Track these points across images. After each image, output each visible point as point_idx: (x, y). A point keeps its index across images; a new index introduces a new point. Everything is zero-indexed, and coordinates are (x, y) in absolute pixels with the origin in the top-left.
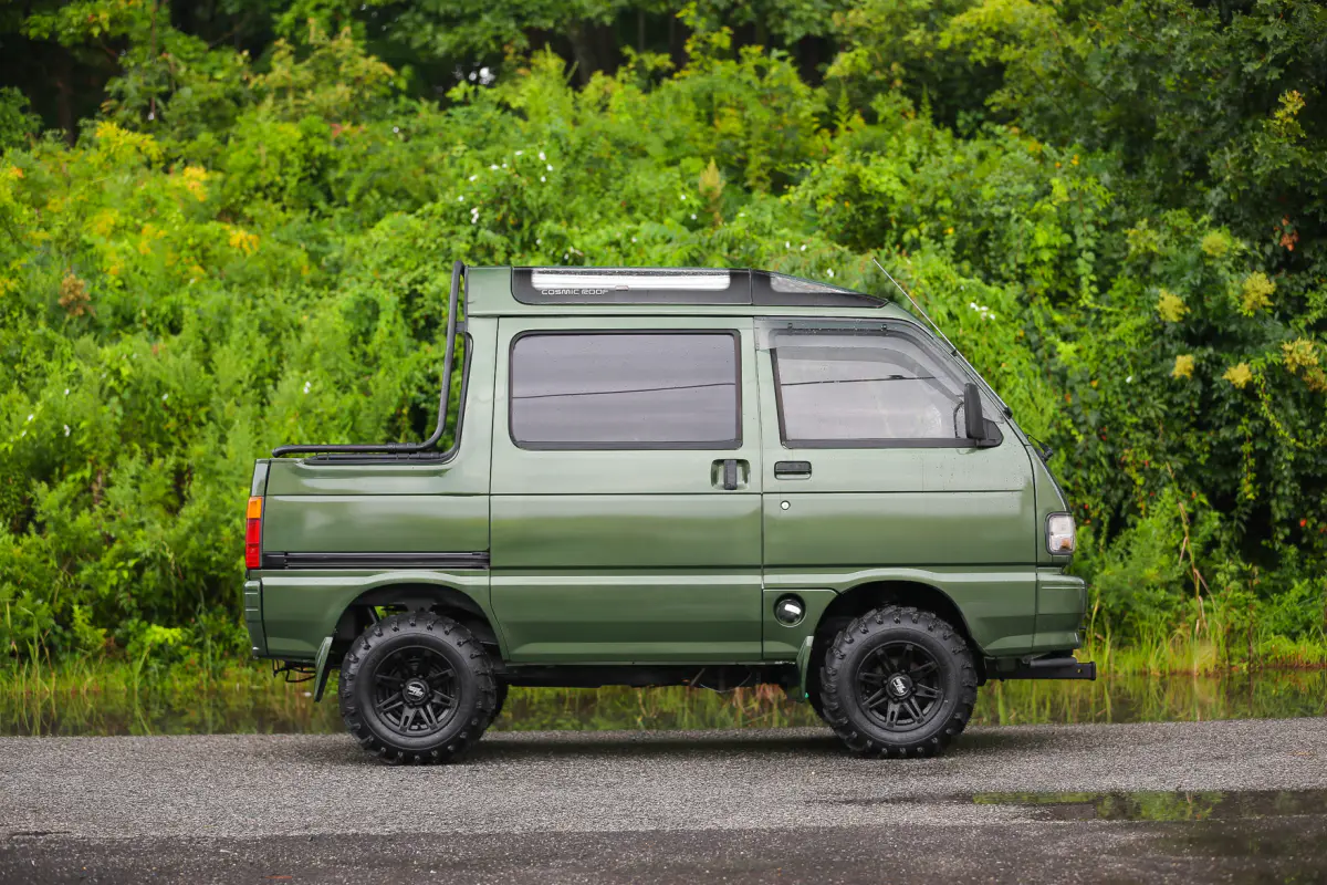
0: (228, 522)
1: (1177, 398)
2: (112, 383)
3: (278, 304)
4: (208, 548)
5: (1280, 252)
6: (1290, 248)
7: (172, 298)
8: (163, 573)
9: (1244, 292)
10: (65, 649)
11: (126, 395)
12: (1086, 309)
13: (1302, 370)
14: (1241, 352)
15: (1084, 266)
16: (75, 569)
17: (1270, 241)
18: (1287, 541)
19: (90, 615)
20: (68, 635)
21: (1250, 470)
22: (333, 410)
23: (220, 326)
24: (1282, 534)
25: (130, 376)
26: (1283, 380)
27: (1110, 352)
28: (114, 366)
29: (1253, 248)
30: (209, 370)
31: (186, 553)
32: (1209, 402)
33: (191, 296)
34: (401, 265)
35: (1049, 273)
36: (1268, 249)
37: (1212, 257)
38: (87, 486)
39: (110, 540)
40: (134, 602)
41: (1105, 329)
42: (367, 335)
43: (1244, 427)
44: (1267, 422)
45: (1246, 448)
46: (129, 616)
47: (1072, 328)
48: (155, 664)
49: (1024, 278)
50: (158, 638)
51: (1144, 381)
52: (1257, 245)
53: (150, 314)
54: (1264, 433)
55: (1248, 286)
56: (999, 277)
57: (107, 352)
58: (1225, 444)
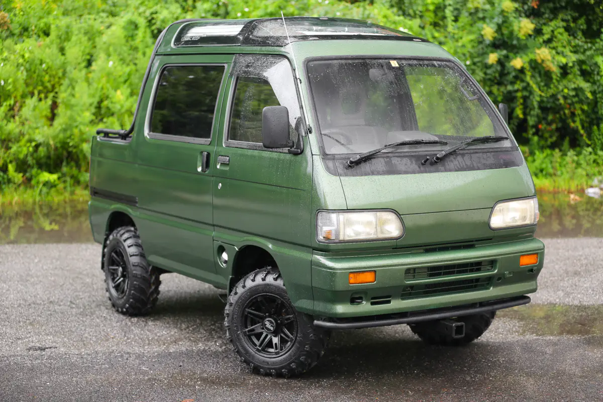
0: (77, 127)
1: (489, 71)
2: (21, 61)
3: (91, 22)
4: (68, 138)
5: (531, 8)
6: (536, 7)
7: (44, 20)
8: (48, 149)
9: (520, 28)
10: (4, 183)
11: (28, 66)
12: (449, 33)
13: (543, 61)
14: (517, 53)
15: (448, 12)
16: (8, 148)
17: (527, 4)
18: (534, 134)
19: (15, 167)
20: (5, 176)
21: (521, 104)
22: (121, 73)
23: (67, 33)
24: (532, 131)
25: (28, 57)
26: (535, 66)
27: (459, 50)
28: (22, 53)
29: (519, 6)
30: (63, 54)
31: (57, 140)
32: (503, 73)
33: (54, 19)
34: (146, 5)
35: (432, 15)
36: (526, 7)
37: (507, 12)
38: (11, 108)
39: (23, 135)
40: (34, 161)
41: (457, 41)
42: (133, 37)
43: (518, 86)
44: (528, 84)
45: (519, 94)
46: (32, 167)
47: (443, 39)
48: (45, 190)
49: (421, 17)
50: (46, 179)
51: (474, 64)
52: (521, 5)
53: (36, 27)
54: (527, 88)
55: (522, 25)
56: (409, 15)
57: (18, 47)
58: (510, 92)
